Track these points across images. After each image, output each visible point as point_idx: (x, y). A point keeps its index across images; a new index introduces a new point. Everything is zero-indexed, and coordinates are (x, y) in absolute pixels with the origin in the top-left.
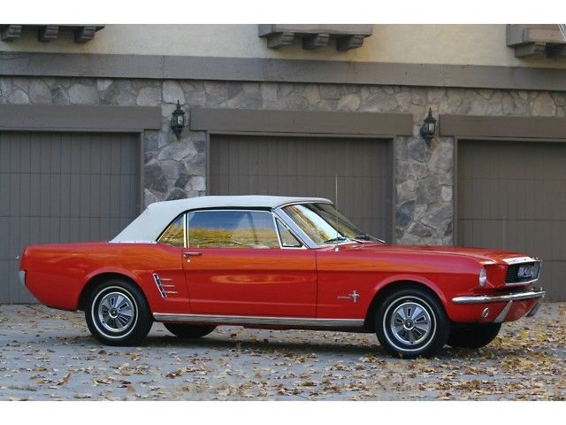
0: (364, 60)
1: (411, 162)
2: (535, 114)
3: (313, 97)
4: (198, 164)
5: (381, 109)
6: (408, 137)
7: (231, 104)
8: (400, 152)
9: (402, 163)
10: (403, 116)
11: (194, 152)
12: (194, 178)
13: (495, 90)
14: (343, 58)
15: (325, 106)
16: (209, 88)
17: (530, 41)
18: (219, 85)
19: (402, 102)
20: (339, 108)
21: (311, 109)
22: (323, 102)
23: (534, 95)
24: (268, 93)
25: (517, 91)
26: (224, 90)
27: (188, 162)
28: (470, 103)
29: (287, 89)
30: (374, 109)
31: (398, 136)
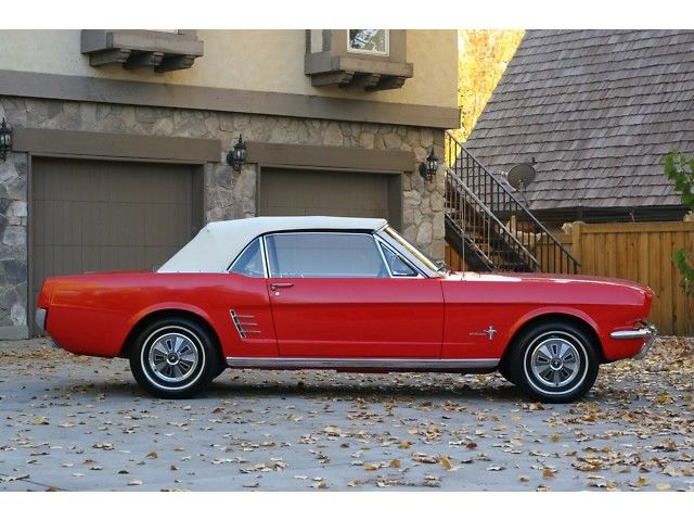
0: (179, 83)
1: (220, 189)
2: (326, 143)
3: (130, 120)
4: (19, 188)
5: (192, 135)
6: (216, 163)
7: (51, 124)
8: (209, 180)
9: (211, 190)
10: (211, 141)
11: (15, 175)
12: (15, 203)
13: (292, 118)
14: (160, 80)
15: (140, 130)
16: (30, 107)
17: (341, 69)
18: (40, 103)
19: (211, 128)
20: (153, 132)
21: (128, 132)
22: (139, 125)
23: (325, 124)
24: (87, 114)
25: (310, 119)
26: (44, 109)
27: (10, 185)
28: (270, 130)
29: (106, 111)
30: (186, 134)
31: (208, 162)
